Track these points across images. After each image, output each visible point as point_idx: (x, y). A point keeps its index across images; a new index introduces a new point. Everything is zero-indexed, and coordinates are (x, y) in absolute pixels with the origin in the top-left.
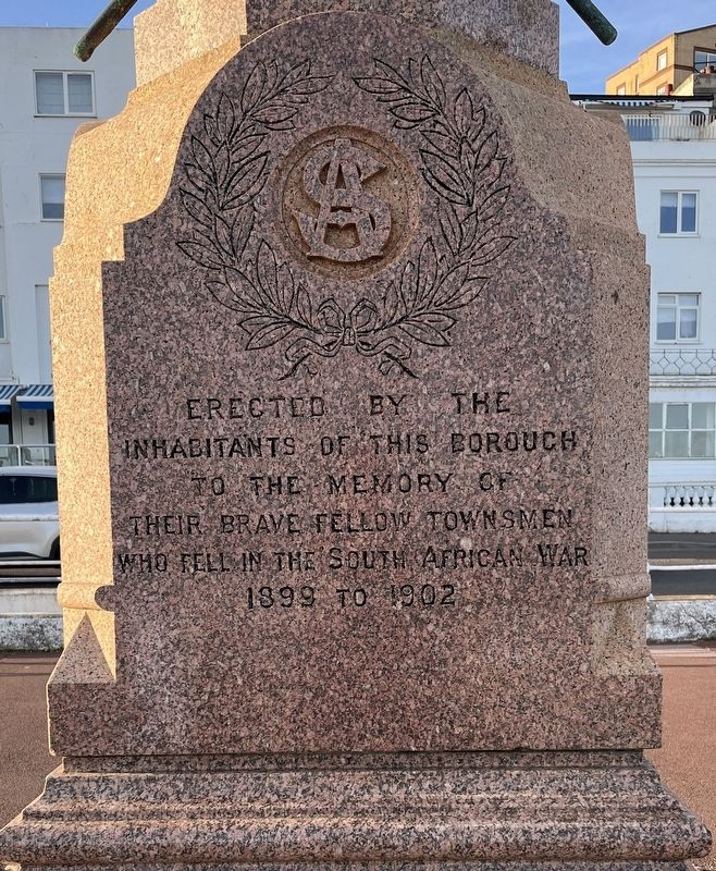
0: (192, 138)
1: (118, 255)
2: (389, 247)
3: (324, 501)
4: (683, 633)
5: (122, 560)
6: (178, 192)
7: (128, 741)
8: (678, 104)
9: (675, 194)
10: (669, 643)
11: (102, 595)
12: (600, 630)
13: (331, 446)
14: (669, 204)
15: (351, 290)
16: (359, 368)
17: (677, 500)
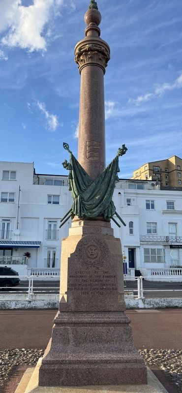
0: (77, 246)
1: (70, 257)
2: (97, 257)
3: (90, 282)
4: (152, 306)
5: (68, 289)
6: (76, 251)
7: (68, 310)
8: (149, 182)
9: (149, 201)
10: (149, 309)
11: (66, 293)
12: (119, 297)
13: (90, 277)
14: (148, 203)
15: (93, 261)
16: (94, 269)
17: (155, 273)
